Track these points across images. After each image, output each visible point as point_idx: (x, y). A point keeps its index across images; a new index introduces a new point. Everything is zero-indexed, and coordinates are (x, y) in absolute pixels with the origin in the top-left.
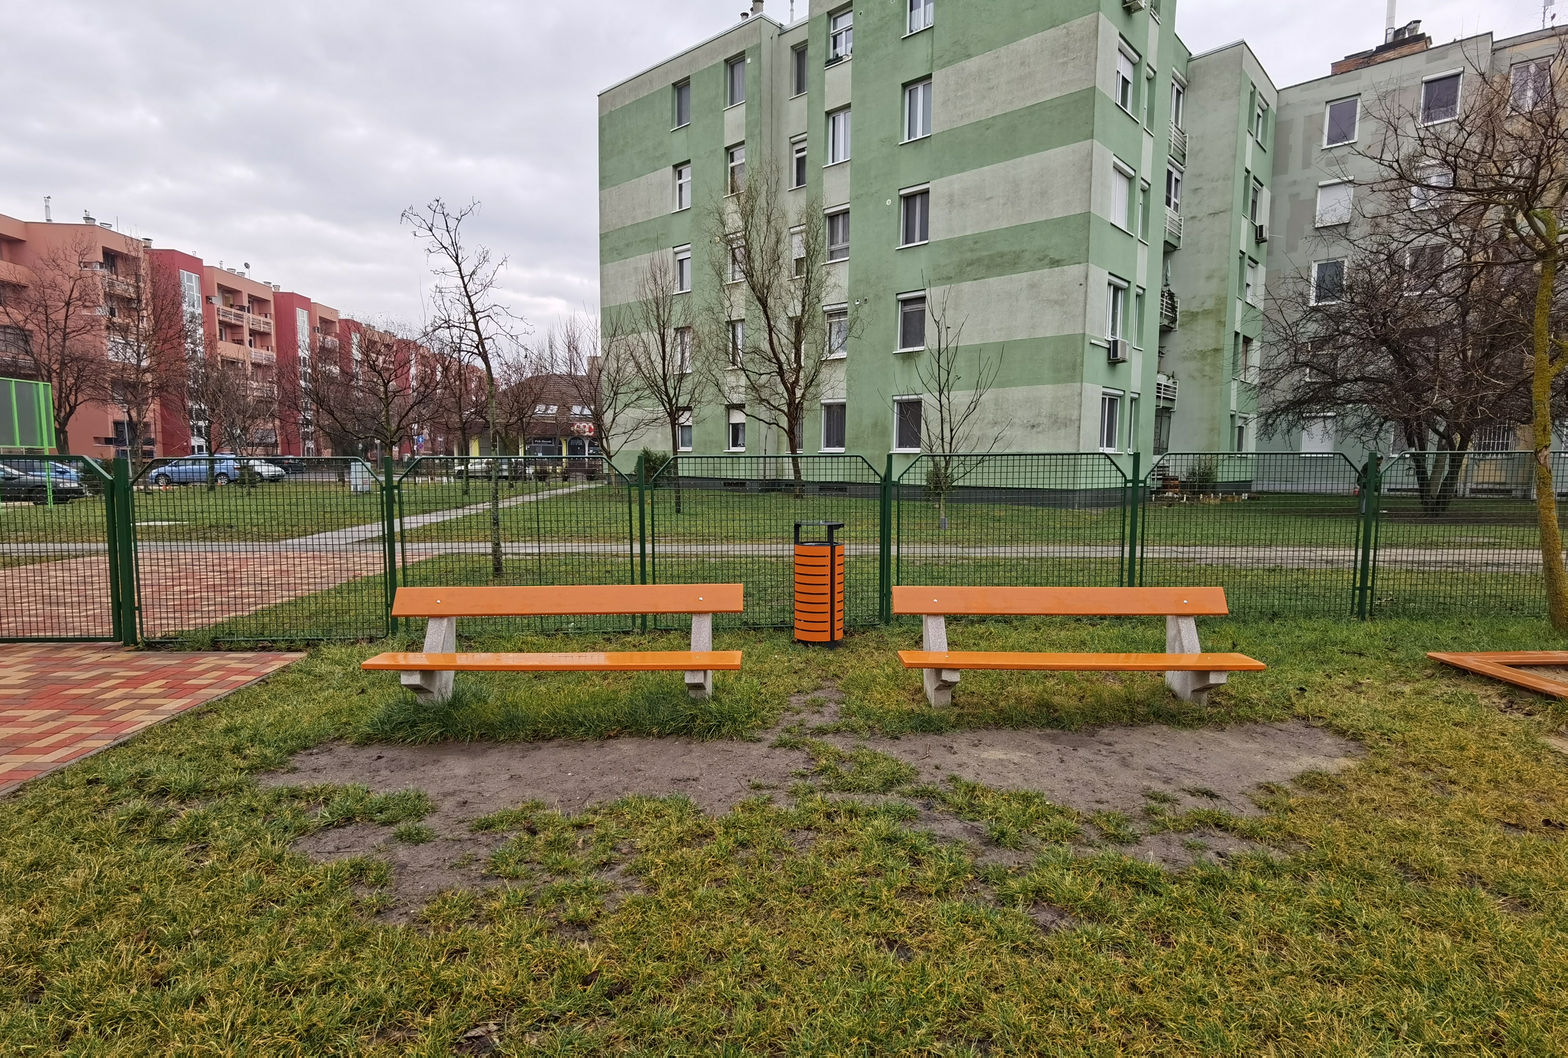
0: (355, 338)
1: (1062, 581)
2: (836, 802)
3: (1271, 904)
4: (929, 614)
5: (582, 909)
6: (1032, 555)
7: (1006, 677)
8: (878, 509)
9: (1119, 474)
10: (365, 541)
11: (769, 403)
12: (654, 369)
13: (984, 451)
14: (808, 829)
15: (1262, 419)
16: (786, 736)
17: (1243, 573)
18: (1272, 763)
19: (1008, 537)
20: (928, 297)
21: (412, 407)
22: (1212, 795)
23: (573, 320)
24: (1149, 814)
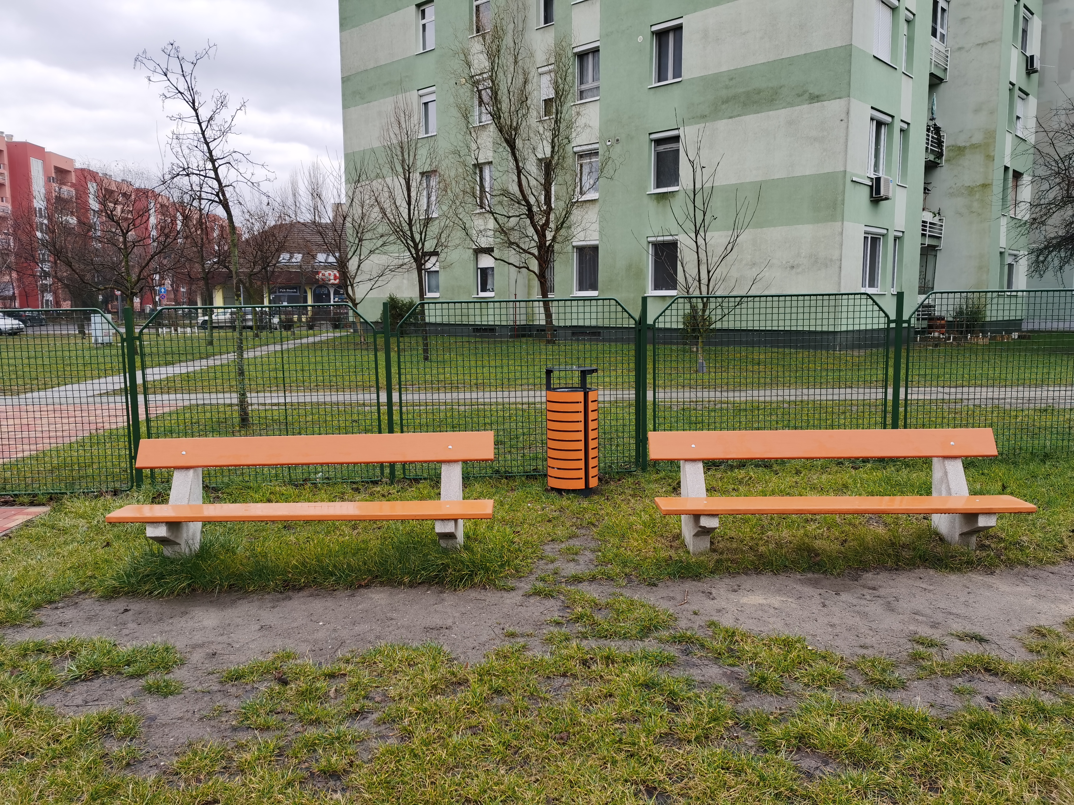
0: (92, 187)
1: (823, 424)
2: (592, 649)
3: (1042, 747)
4: (686, 460)
5: (333, 760)
6: (793, 398)
7: (765, 522)
8: (633, 353)
9: (882, 314)
10: (107, 394)
11: (518, 246)
12: (399, 215)
13: (744, 294)
14: (564, 675)
15: (1033, 257)
16: (540, 585)
17: (1013, 414)
18: (1043, 606)
19: (768, 380)
20: (682, 136)
21: (153, 257)
22: (981, 640)
23: (315, 168)
24: (915, 659)
